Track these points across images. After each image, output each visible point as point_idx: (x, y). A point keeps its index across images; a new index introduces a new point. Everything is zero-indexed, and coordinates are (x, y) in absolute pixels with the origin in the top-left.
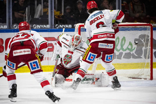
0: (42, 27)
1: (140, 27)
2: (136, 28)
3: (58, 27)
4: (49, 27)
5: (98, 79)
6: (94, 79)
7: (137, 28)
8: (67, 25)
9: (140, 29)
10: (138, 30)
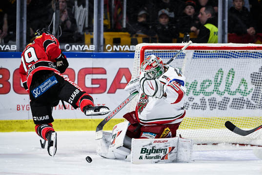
0: (81, 49)
1: (254, 52)
2: (247, 54)
3: (111, 50)
4: (94, 49)
5: (173, 148)
6: (167, 149)
7: (250, 54)
8: (127, 46)
9: (254, 55)
10: (251, 57)
